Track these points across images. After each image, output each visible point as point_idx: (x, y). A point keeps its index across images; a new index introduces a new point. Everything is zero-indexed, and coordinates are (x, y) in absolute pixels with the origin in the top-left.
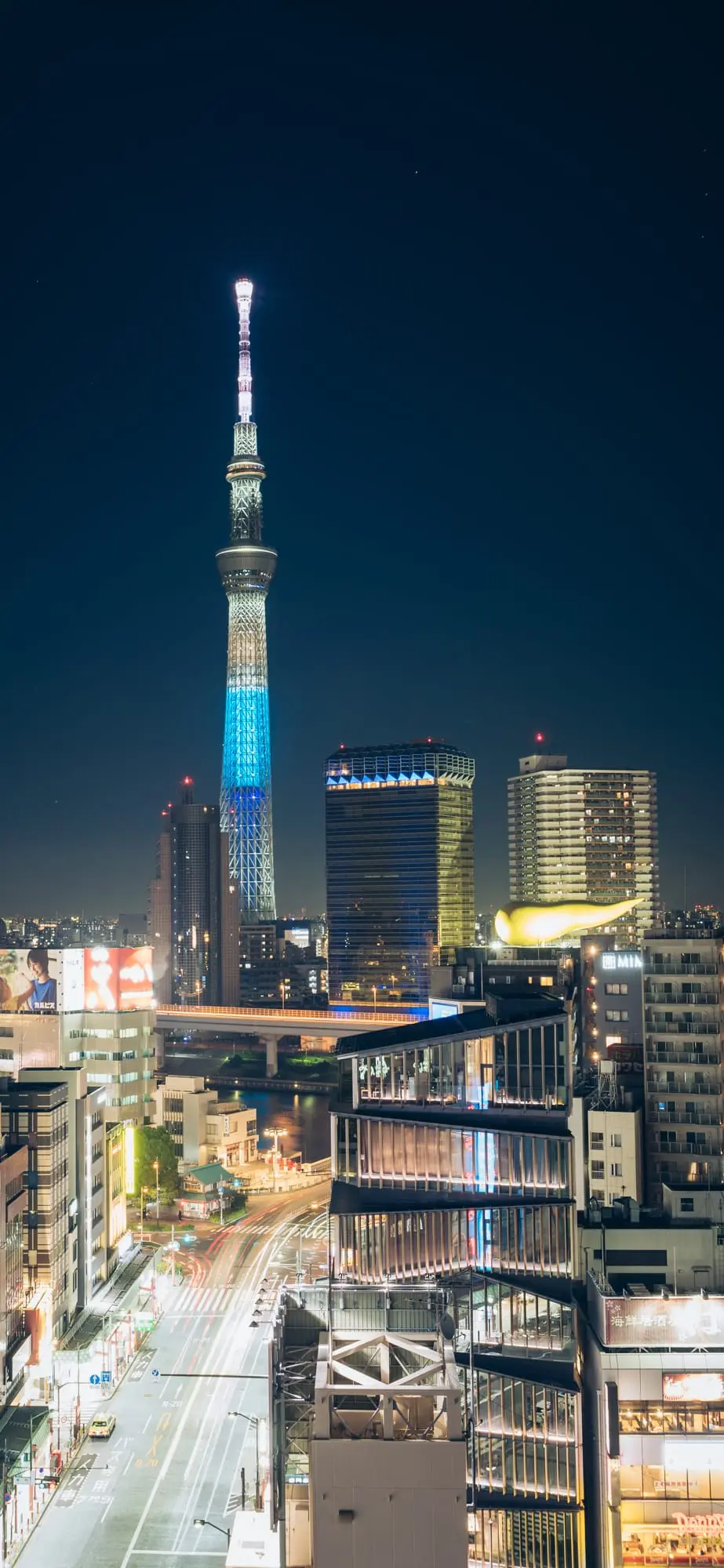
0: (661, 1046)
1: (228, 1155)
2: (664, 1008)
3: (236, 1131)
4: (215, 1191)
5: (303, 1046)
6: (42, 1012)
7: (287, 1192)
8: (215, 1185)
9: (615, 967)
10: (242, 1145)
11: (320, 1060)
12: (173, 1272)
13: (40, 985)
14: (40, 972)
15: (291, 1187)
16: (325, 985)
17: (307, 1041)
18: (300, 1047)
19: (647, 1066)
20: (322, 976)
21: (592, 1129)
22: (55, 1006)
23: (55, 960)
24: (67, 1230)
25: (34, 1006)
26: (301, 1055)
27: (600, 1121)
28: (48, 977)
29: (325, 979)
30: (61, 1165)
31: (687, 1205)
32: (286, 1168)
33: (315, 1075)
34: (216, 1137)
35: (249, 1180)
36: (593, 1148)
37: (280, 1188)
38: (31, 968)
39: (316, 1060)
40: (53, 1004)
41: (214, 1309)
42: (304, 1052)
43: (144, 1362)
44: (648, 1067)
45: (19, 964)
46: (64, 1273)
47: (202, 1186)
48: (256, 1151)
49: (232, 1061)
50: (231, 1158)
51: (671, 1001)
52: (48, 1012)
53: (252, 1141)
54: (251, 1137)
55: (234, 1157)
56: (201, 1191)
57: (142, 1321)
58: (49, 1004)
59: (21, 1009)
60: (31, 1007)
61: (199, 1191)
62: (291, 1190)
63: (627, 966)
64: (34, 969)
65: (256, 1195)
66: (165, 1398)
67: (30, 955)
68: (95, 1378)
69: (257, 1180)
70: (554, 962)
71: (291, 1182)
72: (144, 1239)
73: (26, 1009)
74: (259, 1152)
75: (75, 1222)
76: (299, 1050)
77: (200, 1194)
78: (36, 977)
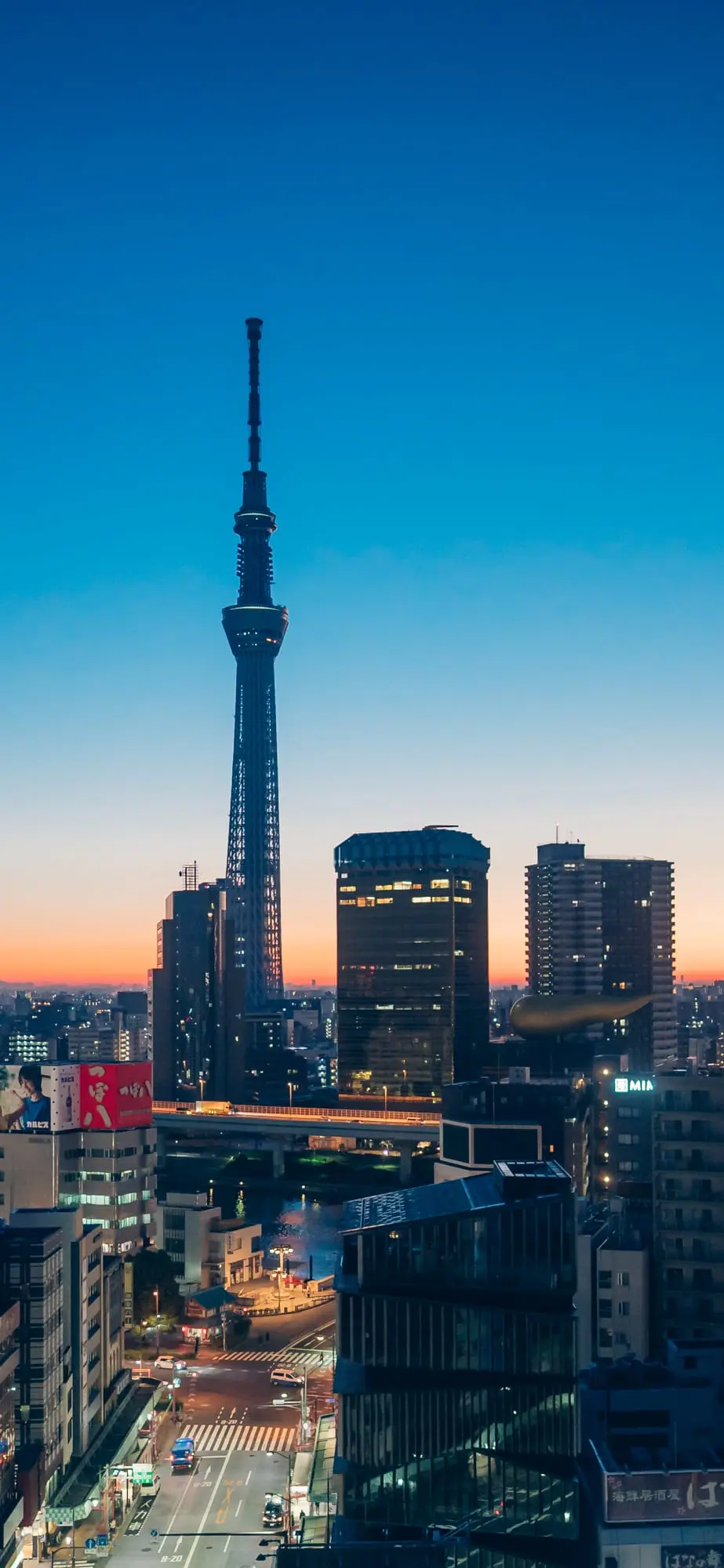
0: (670, 1183)
1: (231, 1273)
2: (674, 1146)
3: (240, 1247)
4: (217, 1316)
5: (311, 1144)
6: (34, 1131)
7: (292, 1312)
8: (218, 1310)
9: (627, 1091)
10: (246, 1263)
11: (329, 1159)
12: (174, 1409)
13: (33, 1103)
14: (32, 1089)
15: (296, 1307)
16: (335, 1075)
17: (314, 1140)
18: (308, 1146)
19: (656, 1203)
20: (332, 1065)
21: (600, 1267)
22: (49, 1125)
23: (49, 1077)
24: (62, 1380)
25: (26, 1125)
26: (309, 1154)
27: (607, 1259)
28: (41, 1095)
29: (335, 1068)
30: (55, 1315)
31: (690, 1363)
32: (292, 1286)
33: (323, 1176)
34: (219, 1256)
35: (254, 1300)
36: (601, 1287)
37: (286, 1309)
38: (23, 1085)
39: (325, 1160)
40: (46, 1124)
41: (216, 1448)
42: (312, 1151)
43: (142, 1512)
44: (657, 1205)
45: (10, 1081)
46: (58, 1424)
47: (204, 1312)
48: (261, 1268)
49: (237, 1160)
50: (234, 1276)
51: (680, 1137)
52: (40, 1131)
53: (257, 1257)
54: (255, 1254)
55: (238, 1275)
56: (203, 1315)
57: (140, 1474)
58: (42, 1123)
59: (12, 1128)
60: (23, 1126)
61: (200, 1316)
62: (297, 1311)
63: (639, 1089)
64: (26, 1087)
65: (261, 1316)
66: (164, 1553)
67: (22, 1072)
68: (91, 1542)
69: (262, 1300)
70: (566, 1082)
71: (297, 1302)
72: (144, 1374)
73: (18, 1128)
74: (264, 1268)
75: (70, 1370)
76: (307, 1149)
77: (203, 1319)
78: (29, 1095)
